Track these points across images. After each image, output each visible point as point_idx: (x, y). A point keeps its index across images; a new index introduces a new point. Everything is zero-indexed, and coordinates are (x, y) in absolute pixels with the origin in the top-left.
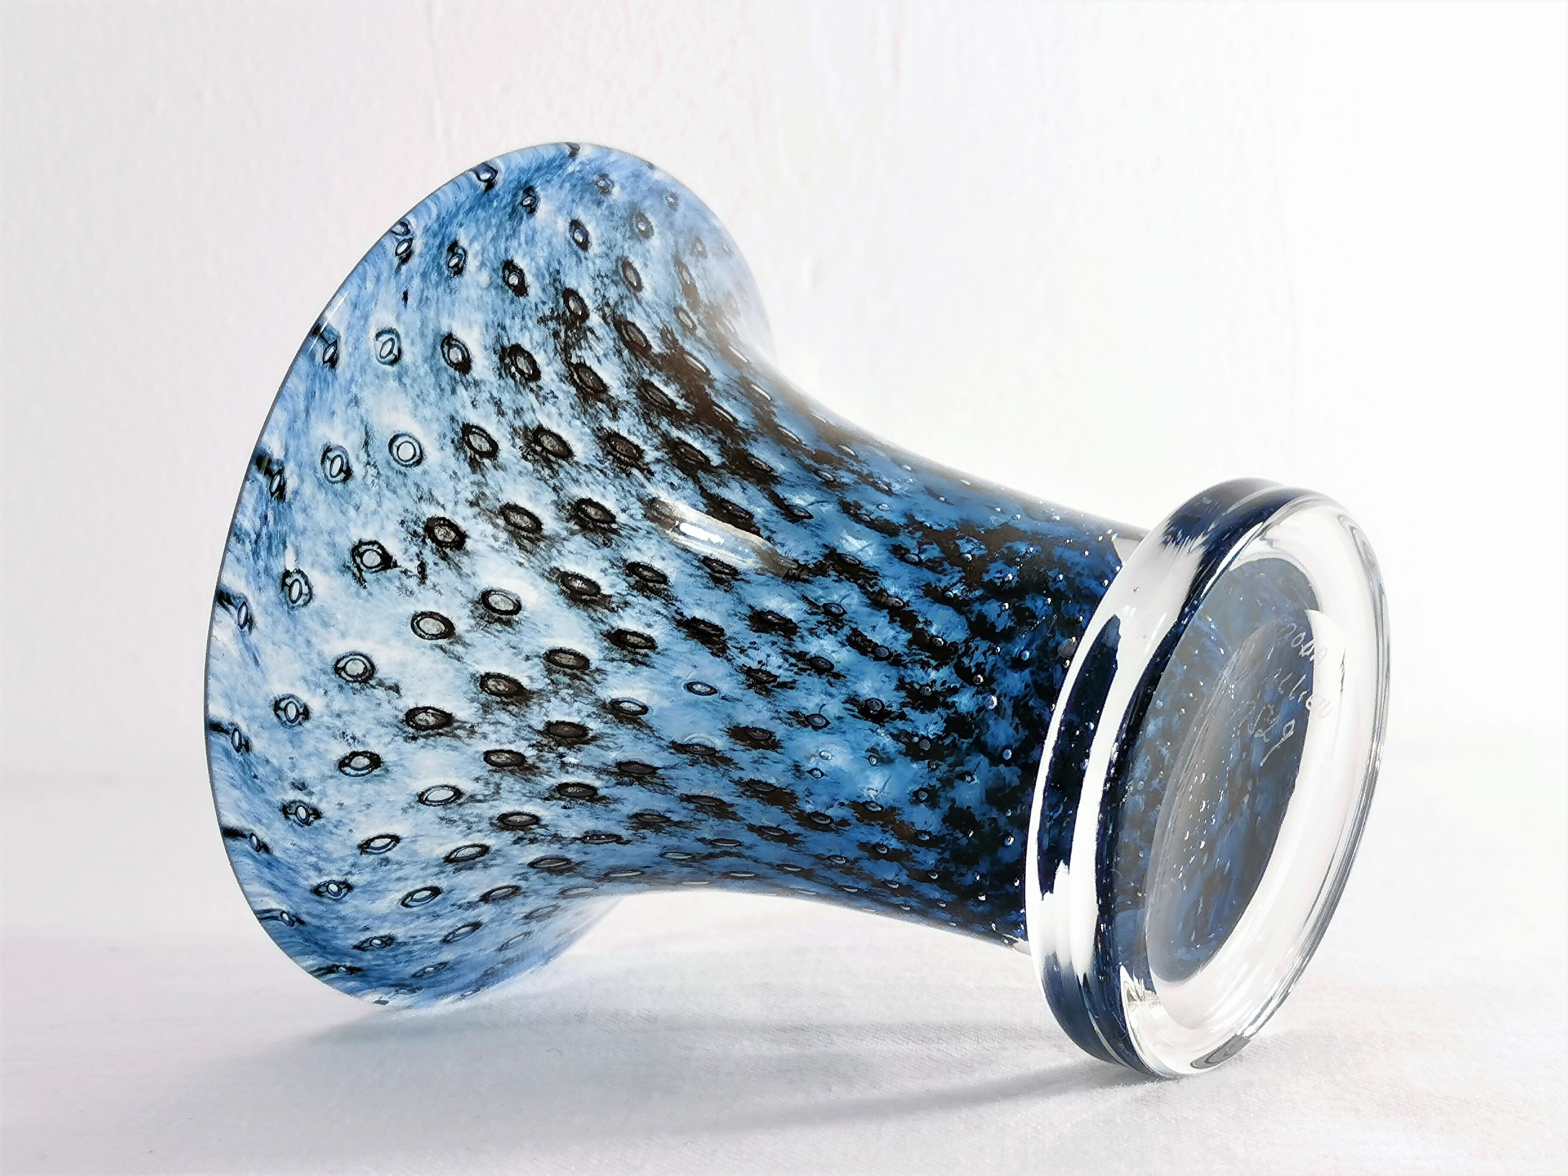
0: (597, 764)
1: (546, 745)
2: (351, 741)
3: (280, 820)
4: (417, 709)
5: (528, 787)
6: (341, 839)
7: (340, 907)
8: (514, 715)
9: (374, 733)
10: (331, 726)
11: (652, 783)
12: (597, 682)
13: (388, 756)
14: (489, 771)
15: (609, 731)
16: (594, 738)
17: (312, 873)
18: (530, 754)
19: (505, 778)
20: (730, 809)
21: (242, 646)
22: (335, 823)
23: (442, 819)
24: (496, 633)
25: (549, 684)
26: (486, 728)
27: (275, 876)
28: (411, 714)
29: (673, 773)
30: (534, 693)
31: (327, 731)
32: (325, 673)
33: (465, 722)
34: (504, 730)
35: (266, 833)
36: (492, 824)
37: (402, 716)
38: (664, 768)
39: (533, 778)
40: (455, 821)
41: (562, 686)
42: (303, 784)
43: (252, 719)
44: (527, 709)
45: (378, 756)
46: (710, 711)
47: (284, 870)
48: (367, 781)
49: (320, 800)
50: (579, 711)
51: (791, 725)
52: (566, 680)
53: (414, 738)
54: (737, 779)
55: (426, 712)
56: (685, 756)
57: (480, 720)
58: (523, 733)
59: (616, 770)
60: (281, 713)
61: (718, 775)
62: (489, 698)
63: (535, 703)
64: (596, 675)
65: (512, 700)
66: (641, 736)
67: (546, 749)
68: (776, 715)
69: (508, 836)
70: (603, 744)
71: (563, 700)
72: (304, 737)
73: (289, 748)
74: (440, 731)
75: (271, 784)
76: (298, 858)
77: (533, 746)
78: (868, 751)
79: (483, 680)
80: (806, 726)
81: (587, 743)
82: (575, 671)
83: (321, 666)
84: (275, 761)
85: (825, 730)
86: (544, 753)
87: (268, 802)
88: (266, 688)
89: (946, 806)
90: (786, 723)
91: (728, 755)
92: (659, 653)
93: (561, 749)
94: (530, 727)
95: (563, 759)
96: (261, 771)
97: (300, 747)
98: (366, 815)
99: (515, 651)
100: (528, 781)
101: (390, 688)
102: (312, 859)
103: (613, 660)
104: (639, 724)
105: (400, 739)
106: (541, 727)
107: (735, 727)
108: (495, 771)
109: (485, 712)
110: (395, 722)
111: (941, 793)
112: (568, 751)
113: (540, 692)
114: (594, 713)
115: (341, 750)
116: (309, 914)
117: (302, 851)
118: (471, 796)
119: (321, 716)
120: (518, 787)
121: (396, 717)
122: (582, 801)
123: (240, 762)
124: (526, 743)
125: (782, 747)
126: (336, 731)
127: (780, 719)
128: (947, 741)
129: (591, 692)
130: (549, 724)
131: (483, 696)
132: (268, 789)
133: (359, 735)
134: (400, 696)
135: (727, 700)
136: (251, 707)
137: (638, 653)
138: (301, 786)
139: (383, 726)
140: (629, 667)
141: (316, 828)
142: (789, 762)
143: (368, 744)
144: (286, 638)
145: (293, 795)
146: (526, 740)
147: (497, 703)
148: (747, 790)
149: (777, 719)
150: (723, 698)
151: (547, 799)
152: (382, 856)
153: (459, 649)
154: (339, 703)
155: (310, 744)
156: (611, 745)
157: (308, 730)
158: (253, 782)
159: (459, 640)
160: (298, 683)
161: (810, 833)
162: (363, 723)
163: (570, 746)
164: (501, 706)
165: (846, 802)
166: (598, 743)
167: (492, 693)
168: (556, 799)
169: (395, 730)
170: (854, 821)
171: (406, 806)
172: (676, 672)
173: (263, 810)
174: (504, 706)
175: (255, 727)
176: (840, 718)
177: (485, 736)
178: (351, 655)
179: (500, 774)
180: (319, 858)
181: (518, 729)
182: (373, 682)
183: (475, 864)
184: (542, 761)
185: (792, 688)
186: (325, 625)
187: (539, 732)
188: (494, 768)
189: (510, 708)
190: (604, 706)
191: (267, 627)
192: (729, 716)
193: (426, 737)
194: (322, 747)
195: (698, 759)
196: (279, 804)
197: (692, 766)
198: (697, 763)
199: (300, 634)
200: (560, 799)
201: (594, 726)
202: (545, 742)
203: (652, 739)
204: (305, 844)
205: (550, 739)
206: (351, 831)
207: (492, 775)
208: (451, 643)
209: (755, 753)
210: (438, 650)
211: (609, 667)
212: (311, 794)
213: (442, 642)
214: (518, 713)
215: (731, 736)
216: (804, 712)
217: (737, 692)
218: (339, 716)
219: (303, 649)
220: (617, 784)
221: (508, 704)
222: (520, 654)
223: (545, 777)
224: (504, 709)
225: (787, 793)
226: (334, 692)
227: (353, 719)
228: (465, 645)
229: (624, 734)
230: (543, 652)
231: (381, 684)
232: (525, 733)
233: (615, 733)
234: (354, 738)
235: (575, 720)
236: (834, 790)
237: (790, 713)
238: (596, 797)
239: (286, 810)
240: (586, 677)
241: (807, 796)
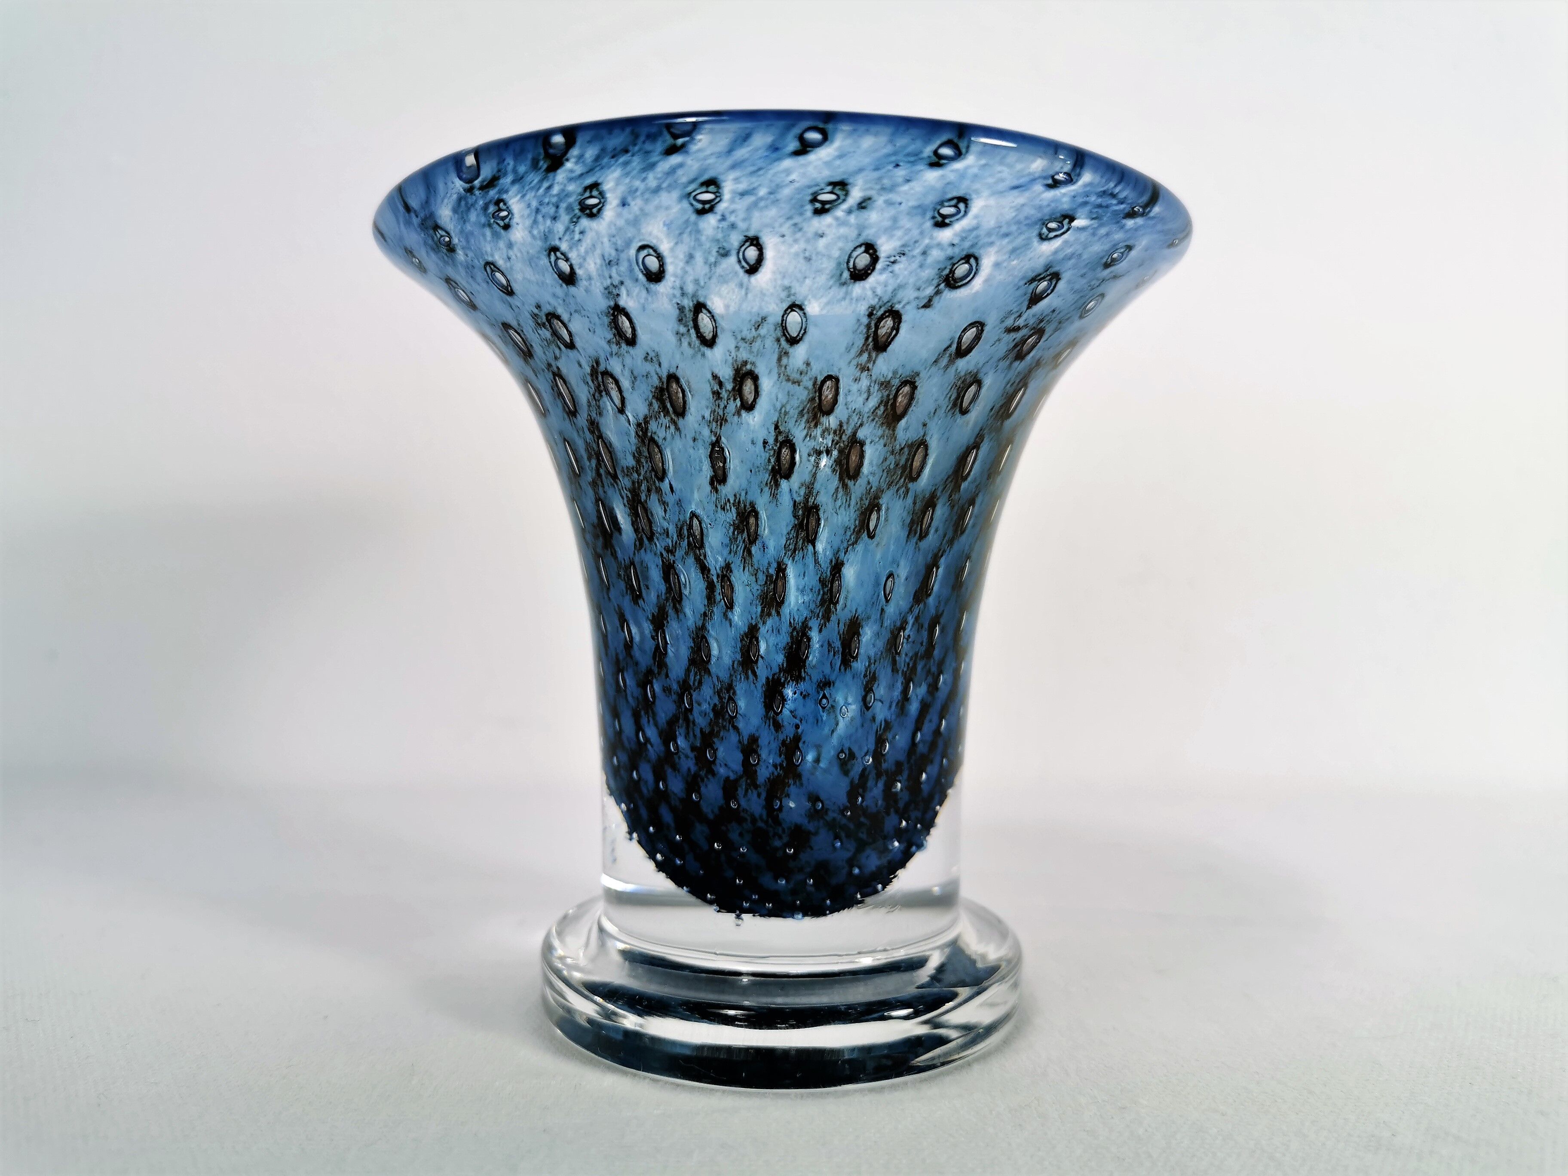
0: (817, 486)
1: (841, 438)
2: (892, 259)
3: (831, 176)
4: (900, 322)
5: (794, 413)
6: (777, 225)
7: (675, 194)
8: (874, 411)
9: (891, 281)
10: (917, 245)
11: (797, 537)
12: (897, 491)
13: (858, 288)
14: (816, 378)
15: (853, 503)
16: (845, 486)
17: (742, 186)
18: (832, 421)
19: (806, 392)
20: (773, 612)
21: (1037, 175)
22: (800, 226)
23: (764, 319)
24: (949, 395)
25: (900, 445)
26: (865, 382)
27: (756, 150)
28: (896, 316)
29: (810, 560)
30: (894, 430)
31: (914, 240)
32: (972, 246)
33: (874, 363)
34: (861, 400)
35: (820, 159)
36: (745, 363)
37: (898, 307)
38: (815, 553)
39: (804, 420)
40: (757, 329)
41: (897, 457)
42: (864, 208)
43: (962, 175)
44: (879, 423)
45: (864, 280)
46: (872, 598)
47: (760, 163)
48: (839, 264)
49: (837, 219)
50: (873, 474)
51: (865, 676)
52: (902, 462)
53: (870, 315)
54: (810, 624)
55: (893, 329)
56: (829, 573)
57: (874, 378)
58: (855, 418)
59: (810, 504)
60: (954, 202)
61: (812, 606)
62: (893, 388)
63: (884, 431)
64: (903, 489)
65: (889, 410)
66: (849, 533)
67: (837, 438)
68: (872, 661)
69: (726, 373)
70: (840, 495)
71: (885, 459)
72: (918, 219)
73: (912, 203)
74: (870, 339)
75: (880, 179)
76: (771, 181)
77: (841, 425)
78: (850, 749)
79: (911, 383)
80: (865, 690)
81: (841, 479)
82: (908, 469)
83: (980, 243)
84: (905, 188)
85: (864, 708)
86: (831, 436)
87: (861, 170)
88: (986, 193)
89: (811, 827)
90: (866, 671)
91: (833, 618)
92: (917, 544)
93: (835, 453)
94: (861, 425)
95: (825, 454)
96: (901, 173)
97: (908, 214)
98: (797, 255)
99: (932, 414)
100: (801, 414)
101: (930, 300)
102: (762, 192)
103: (915, 503)
104: (859, 531)
105: (874, 302)
106: (861, 435)
107: (860, 623)
108: (815, 384)
109: (882, 384)
110: (895, 301)
111: (821, 822)
112: (833, 459)
113: (894, 437)
114: (871, 487)
115: (886, 247)
116: (681, 165)
117: (779, 187)
118: (786, 353)
119: (932, 238)
120: (795, 403)
121: (899, 302)
122: (772, 460)
123: (921, 152)
124: (844, 420)
125: (845, 670)
126: (909, 249)
127: (869, 665)
128: (862, 819)
129: (889, 485)
130: (862, 444)
131: (896, 382)
132: (876, 174)
133: (896, 267)
134: (919, 308)
135: (881, 614)
136: (976, 176)
137: (917, 526)
138: (863, 205)
139: (895, 290)
140: (908, 521)
141: (802, 206)
142: (833, 678)
143: (881, 273)
144: (1021, 217)
145: (856, 194)
146: (848, 419)
147: (888, 396)
148: (797, 633)
149: (870, 662)
150: (882, 610)
151: (777, 427)
152: (734, 253)
153: (944, 361)
154: (936, 255)
155: (906, 222)
156: (839, 503)
157: (924, 223)
158: (892, 162)
159: (952, 361)
160: (975, 222)
161: (759, 687)
162: (906, 273)
163: (838, 462)
164: (885, 399)
165: (800, 731)
166: (840, 490)
167: (898, 390)
168: (777, 436)
169: (885, 299)
170: (781, 737)
171: (793, 291)
172: (902, 563)
173: (852, 164)
174: (884, 402)
175: (952, 177)
176: (874, 719)
177: (857, 380)
178: (977, 270)
179: (811, 387)
180: (762, 199)
181: (860, 413)
182: (943, 286)
183: (686, 326)
184: (824, 432)
185: (893, 671)
186: (1014, 251)
187: (854, 434)
188: (819, 382)
189: (882, 408)
190: (877, 497)
191: (1040, 201)
192: (869, 618)
193: (868, 326)
194: (899, 233)
195: (827, 586)
196: (851, 181)
197: (820, 580)
198: (822, 585)
199: (1019, 228)
200: (776, 440)
201: (858, 488)
202: (844, 438)
203: (845, 545)
204: (786, 192)
205: (846, 443)
206: (783, 236)
207: (810, 379)
208: (951, 355)
209: (838, 644)
210: (948, 343)
211: (910, 500)
212: (850, 212)
213: (954, 346)
214: (876, 415)
215: (851, 620)
216: (875, 686)
217: (887, 623)
218: (924, 253)
219: (1004, 230)
220: (795, 502)
221: (886, 405)
222: (930, 418)
223: (805, 432)
224: (882, 402)
225: (800, 673)
226: (950, 252)
227: (915, 265)
228: (947, 367)
229: (847, 517)
230: (928, 439)
231: (938, 292)
232: (856, 420)
233: (852, 507)
234: (894, 262)
235: (866, 469)
236: (811, 719)
237: (874, 673)
238: (778, 477)
239: (841, 186)
240: (902, 480)
241: (801, 693)
